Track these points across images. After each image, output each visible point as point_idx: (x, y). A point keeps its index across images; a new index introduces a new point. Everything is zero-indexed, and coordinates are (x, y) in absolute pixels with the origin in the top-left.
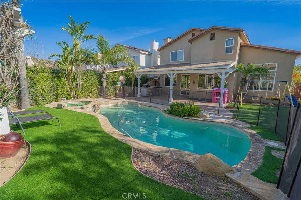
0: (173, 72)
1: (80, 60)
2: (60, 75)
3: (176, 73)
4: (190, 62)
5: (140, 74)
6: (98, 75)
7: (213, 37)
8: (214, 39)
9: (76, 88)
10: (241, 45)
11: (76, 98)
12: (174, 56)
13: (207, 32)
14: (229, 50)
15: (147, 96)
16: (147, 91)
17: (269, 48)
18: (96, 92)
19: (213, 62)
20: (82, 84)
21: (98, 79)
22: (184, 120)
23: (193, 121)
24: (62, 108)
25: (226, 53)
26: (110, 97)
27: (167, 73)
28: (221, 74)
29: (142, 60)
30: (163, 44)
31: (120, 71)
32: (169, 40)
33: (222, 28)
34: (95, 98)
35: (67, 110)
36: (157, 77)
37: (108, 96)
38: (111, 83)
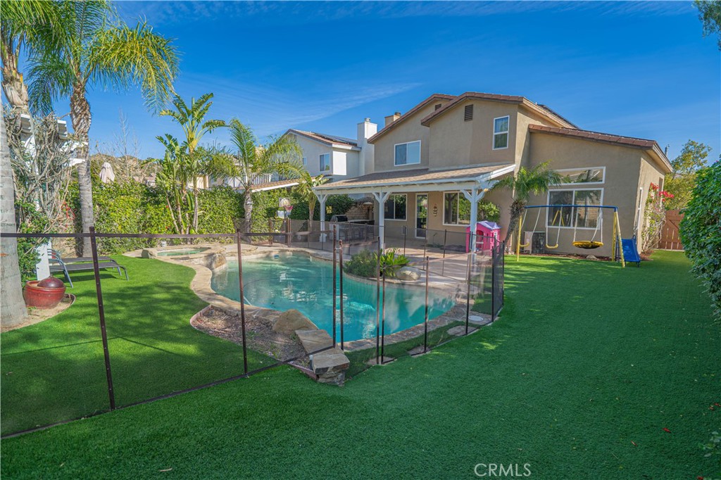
1: (196, 169)
2: (161, 197)
3: (389, 191)
4: (426, 167)
5: (324, 193)
6: (235, 197)
7: (469, 114)
8: (471, 119)
9: (191, 222)
10: (529, 129)
11: (189, 243)
12: (401, 153)
13: (456, 105)
14: (501, 141)
16: (340, 229)
18: (232, 231)
19: (471, 166)
20: (204, 215)
21: (235, 204)
24: (148, 258)
25: (496, 147)
26: (261, 242)
27: (373, 192)
28: (470, 192)
29: (340, 163)
30: (384, 126)
31: (284, 188)
32: (395, 118)
33: (485, 97)
34: (230, 243)
35: (157, 260)
36: (368, 199)
37: (257, 240)
38: (261, 210)
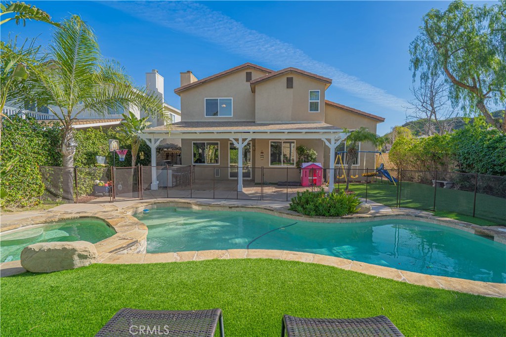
0: (243, 136)
3: (250, 137)
4: (252, 121)
5: (155, 137)
7: (290, 83)
8: (292, 87)
12: (213, 107)
13: (278, 76)
15: (173, 187)
16: (173, 175)
18: (40, 187)
19: (293, 122)
21: (45, 146)
25: (310, 110)
32: (194, 79)
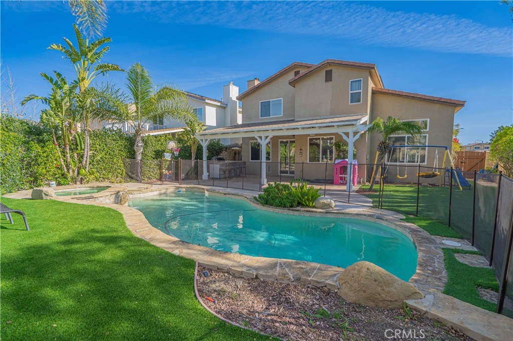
0: (266, 134)
1: (89, 108)
2: (45, 136)
3: (271, 135)
4: (292, 119)
5: (206, 137)
6: (125, 139)
7: (329, 77)
8: (331, 80)
9: (80, 162)
11: (78, 183)
12: (266, 108)
13: (318, 69)
14: (356, 98)
15: (220, 178)
16: (220, 168)
17: (416, 96)
18: (123, 171)
19: (332, 116)
20: (94, 156)
21: (126, 146)
22: (291, 213)
23: (308, 214)
24: (42, 198)
25: (351, 102)
26: (149, 181)
27: (256, 135)
28: (347, 134)
29: (211, 116)
30: (246, 89)
31: (169, 134)
32: (257, 83)
33: (344, 63)
34: (120, 182)
35: (55, 201)
36: (236, 145)
37: (146, 179)
38: (150, 153)
